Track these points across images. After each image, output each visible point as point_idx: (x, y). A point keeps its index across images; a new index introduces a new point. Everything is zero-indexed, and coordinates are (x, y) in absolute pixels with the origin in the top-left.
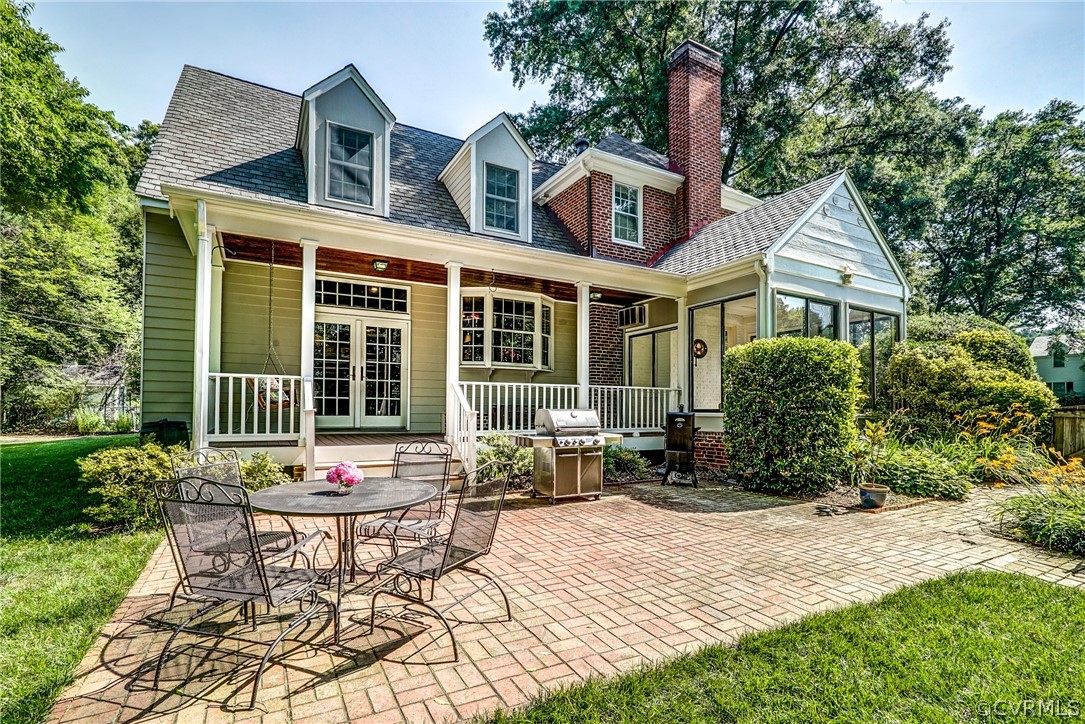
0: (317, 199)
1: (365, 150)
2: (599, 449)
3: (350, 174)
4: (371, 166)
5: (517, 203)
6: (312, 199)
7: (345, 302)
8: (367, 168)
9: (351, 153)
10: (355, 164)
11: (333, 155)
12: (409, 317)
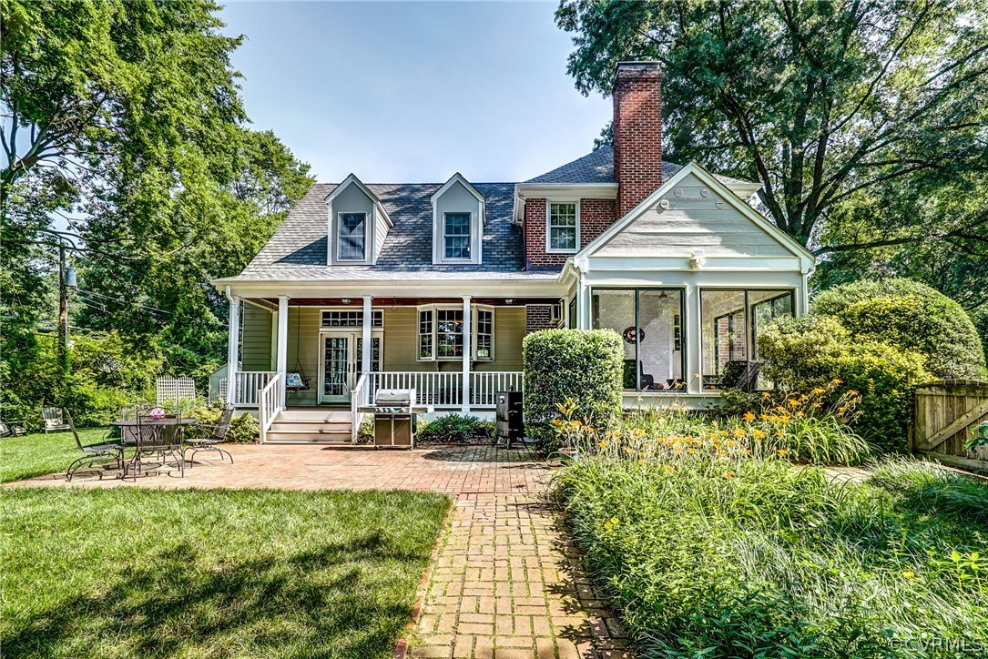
0: (333, 262)
1: (361, 224)
2: (409, 416)
3: (353, 244)
4: (364, 234)
5: (469, 238)
6: (329, 263)
7: (343, 324)
8: (362, 236)
9: (352, 229)
10: (356, 235)
11: (342, 233)
12: (382, 329)
